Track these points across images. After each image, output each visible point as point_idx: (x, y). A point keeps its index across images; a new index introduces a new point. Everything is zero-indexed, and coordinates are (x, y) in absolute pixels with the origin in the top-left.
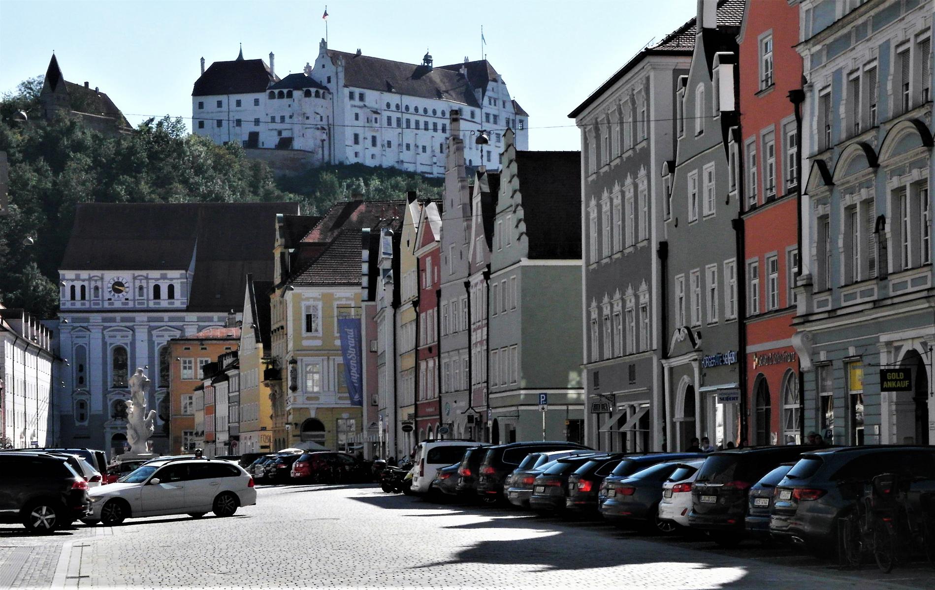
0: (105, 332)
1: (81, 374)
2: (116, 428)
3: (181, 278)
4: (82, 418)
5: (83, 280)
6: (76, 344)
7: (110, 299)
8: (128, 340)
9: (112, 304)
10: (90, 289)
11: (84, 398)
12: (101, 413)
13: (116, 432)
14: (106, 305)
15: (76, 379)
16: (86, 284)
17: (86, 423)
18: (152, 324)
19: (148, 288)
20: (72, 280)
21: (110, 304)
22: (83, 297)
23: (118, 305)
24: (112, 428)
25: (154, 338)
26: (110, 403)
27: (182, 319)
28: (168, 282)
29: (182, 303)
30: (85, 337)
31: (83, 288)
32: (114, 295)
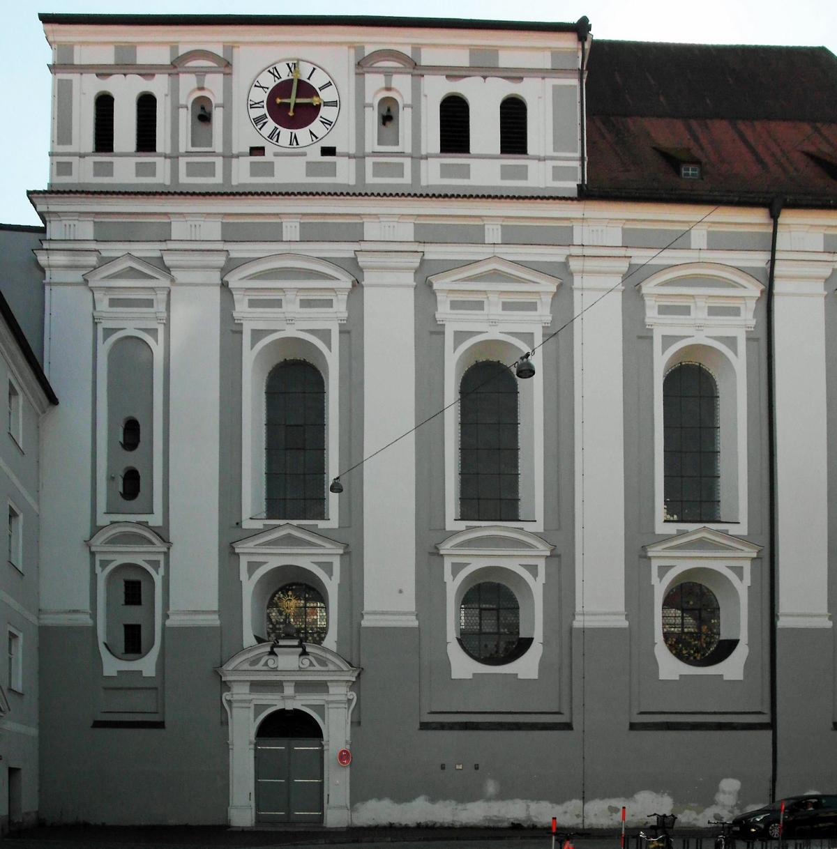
0: (234, 280)
1: (132, 459)
2: (277, 686)
3: (555, 71)
4: (133, 642)
5: (148, 72)
6: (109, 332)
7: (257, 151)
8: (332, 318)
9: (269, 169)
10: (176, 107)
11: (137, 556)
12: (214, 620)
13: (275, 702)
14: (242, 174)
15: (111, 479)
16: (158, 86)
17: (147, 665)
18: (435, 252)
19: (415, 107)
20: (103, 72)
21: (255, 170)
22: (146, 141)
23: (289, 172)
24: (256, 686)
25: (443, 311)
26: (249, 585)
27: (562, 237)
28: (503, 89)
29: (558, 173)
30: (149, 303)
31: (147, 105)
32: (274, 135)
